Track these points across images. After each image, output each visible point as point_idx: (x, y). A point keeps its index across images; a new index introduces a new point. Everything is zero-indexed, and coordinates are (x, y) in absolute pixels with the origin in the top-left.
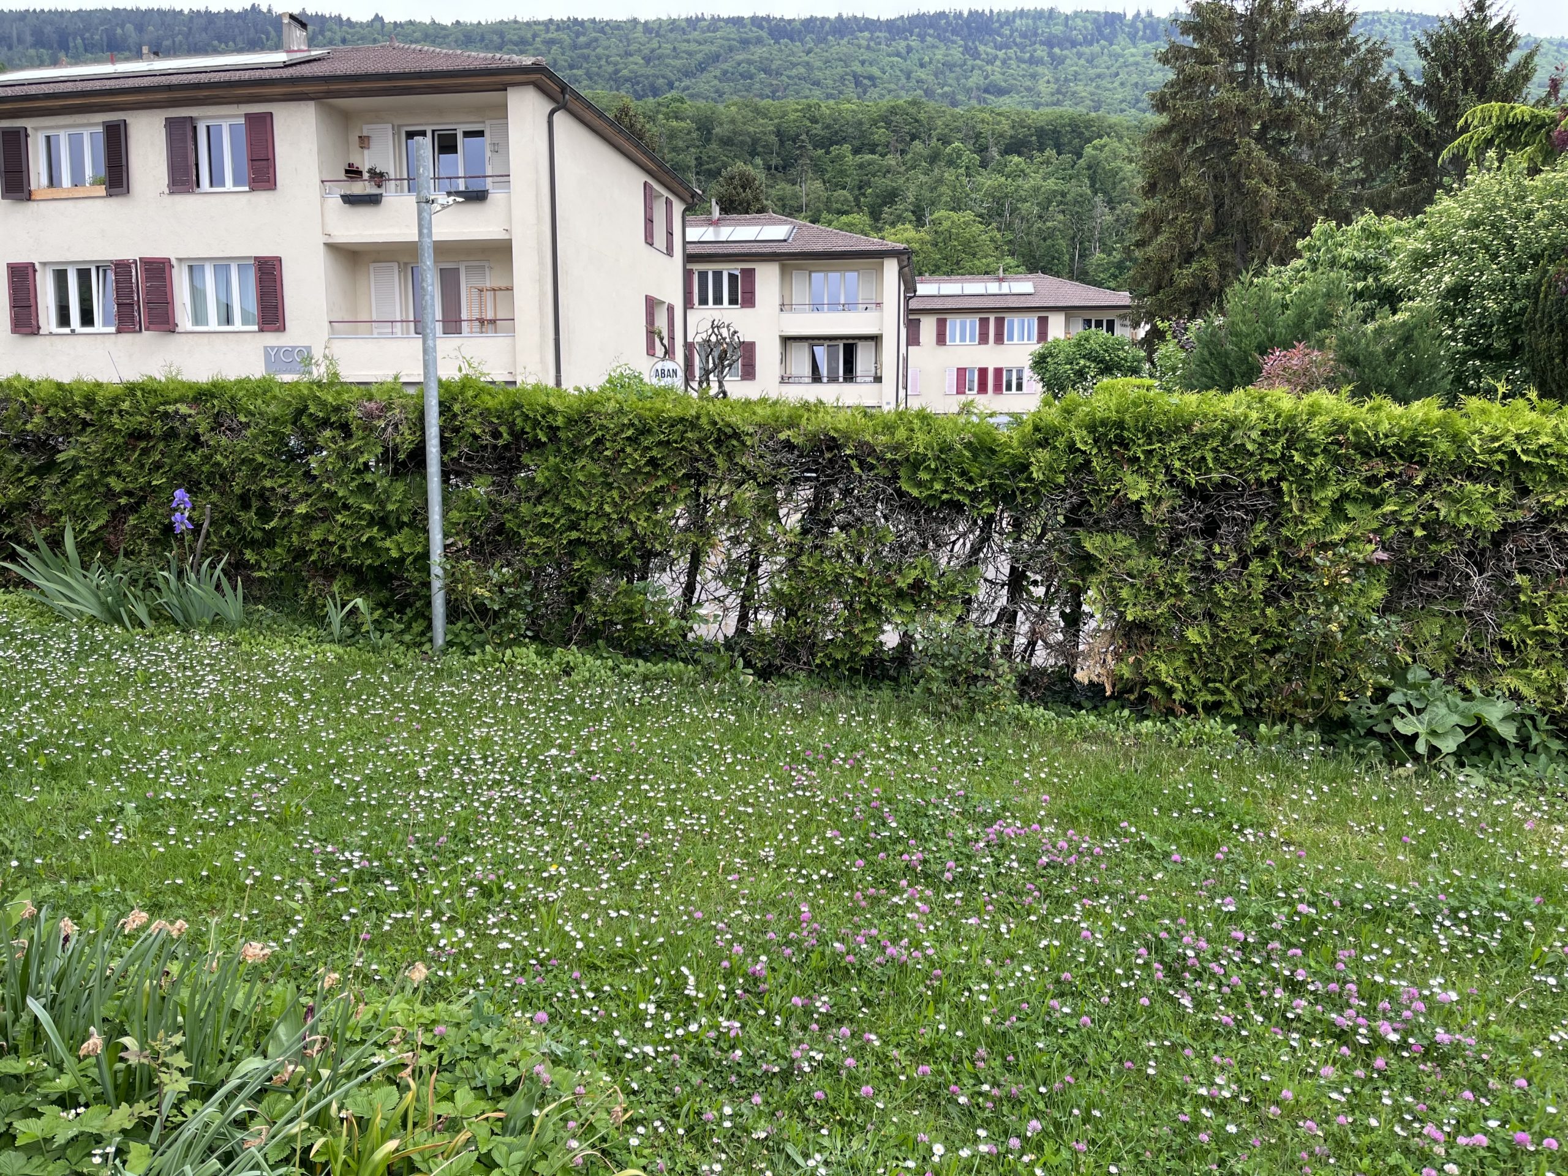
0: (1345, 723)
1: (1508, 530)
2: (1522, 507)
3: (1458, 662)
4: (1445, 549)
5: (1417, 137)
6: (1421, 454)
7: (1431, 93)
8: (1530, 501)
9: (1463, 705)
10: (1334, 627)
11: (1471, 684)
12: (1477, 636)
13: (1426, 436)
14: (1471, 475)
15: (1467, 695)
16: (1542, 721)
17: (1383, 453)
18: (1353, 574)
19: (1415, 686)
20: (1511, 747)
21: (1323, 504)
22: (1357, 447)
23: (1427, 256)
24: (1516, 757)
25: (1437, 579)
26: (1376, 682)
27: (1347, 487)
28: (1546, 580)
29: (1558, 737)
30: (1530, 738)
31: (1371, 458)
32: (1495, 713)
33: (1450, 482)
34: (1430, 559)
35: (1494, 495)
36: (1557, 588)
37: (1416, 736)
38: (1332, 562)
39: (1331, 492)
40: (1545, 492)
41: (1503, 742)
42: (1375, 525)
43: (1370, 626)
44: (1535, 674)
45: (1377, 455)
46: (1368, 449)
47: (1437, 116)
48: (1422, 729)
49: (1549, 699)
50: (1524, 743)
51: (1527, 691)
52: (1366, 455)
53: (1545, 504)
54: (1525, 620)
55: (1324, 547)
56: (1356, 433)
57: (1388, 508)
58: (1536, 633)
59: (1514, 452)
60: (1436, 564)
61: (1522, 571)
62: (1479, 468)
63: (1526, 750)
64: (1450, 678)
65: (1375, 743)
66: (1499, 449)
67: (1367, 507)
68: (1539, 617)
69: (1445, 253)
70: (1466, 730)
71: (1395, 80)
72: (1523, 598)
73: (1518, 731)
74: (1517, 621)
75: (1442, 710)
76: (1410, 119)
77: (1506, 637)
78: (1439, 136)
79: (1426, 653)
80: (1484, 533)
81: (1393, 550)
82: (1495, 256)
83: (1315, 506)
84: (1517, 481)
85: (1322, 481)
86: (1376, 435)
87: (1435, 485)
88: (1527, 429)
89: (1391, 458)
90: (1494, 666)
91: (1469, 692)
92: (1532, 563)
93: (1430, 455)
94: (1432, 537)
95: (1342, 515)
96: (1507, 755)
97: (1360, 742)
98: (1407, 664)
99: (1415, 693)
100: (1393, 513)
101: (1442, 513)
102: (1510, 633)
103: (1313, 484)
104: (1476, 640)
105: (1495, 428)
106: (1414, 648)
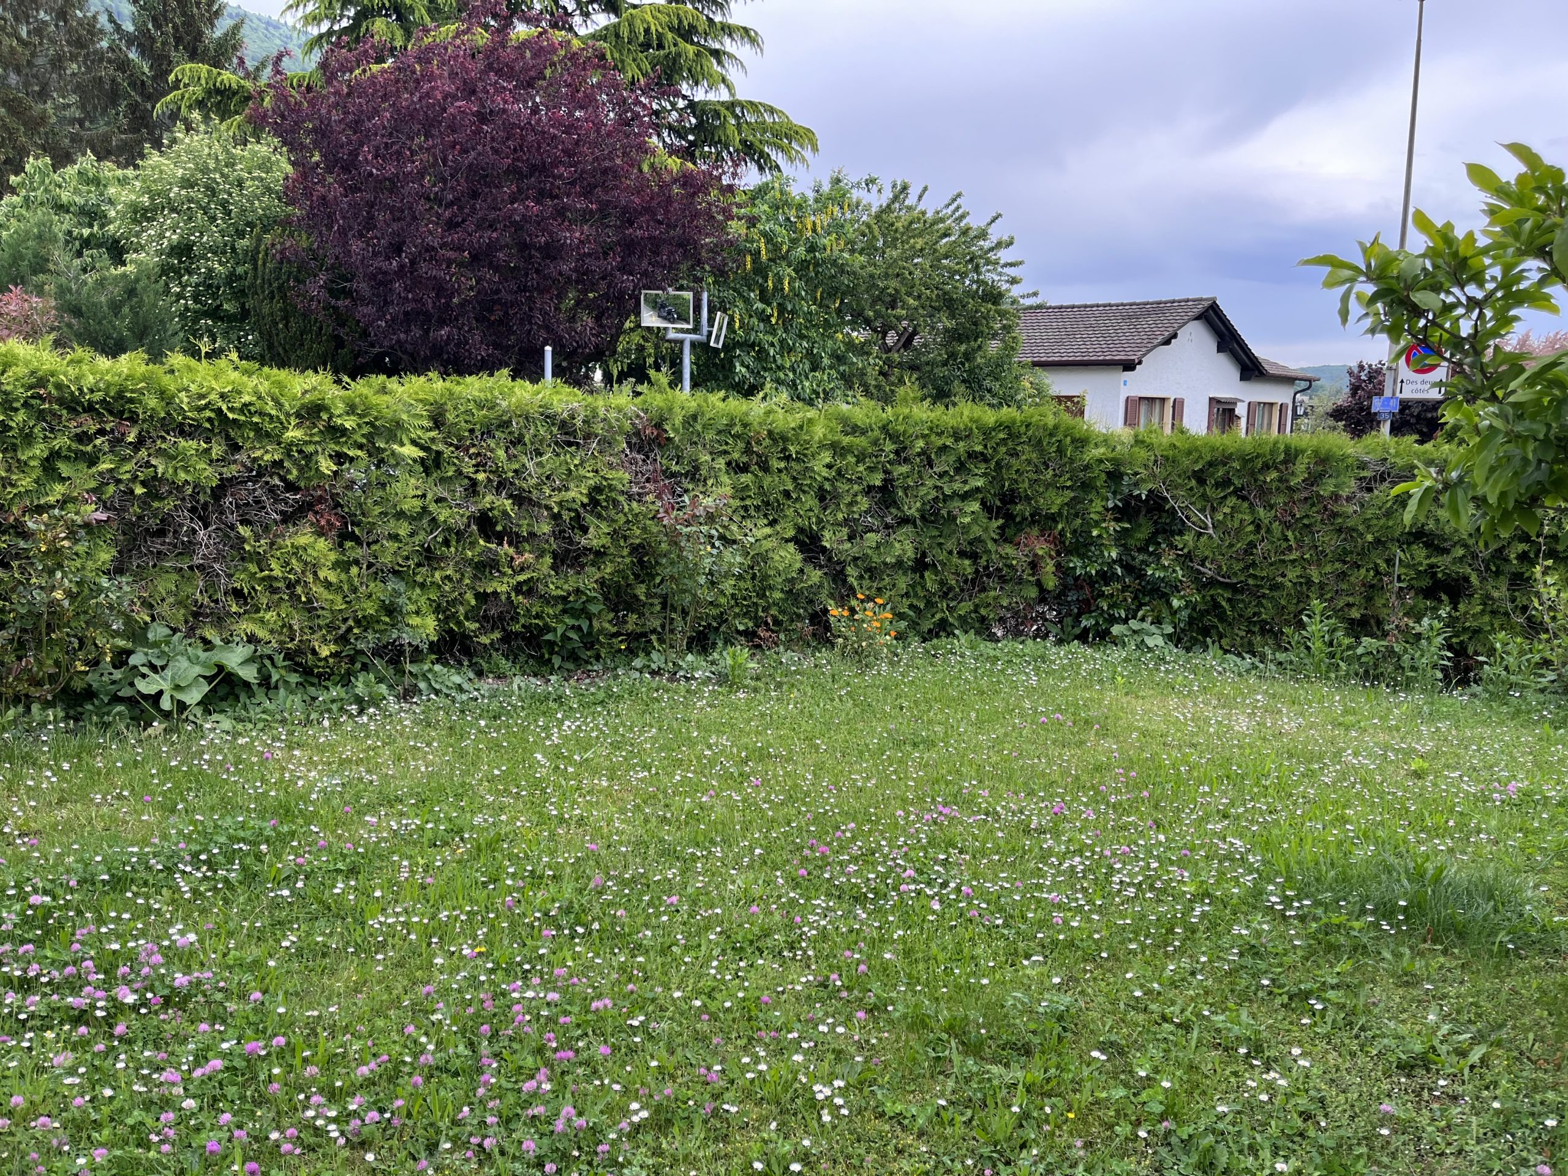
0: (89, 694)
1: (224, 486)
2: (235, 462)
3: (196, 615)
4: (168, 505)
5: (132, 84)
6: (130, 411)
7: (142, 41)
8: (241, 457)
9: (203, 655)
10: (58, 595)
11: (210, 634)
12: (210, 587)
13: (132, 391)
14: (182, 431)
15: (207, 644)
16: (279, 659)
17: (90, 408)
18: (72, 535)
19: (156, 645)
20: (255, 688)
21: (32, 463)
22: (61, 401)
23: (146, 210)
24: (260, 695)
25: (165, 536)
26: (114, 646)
27: (56, 444)
28: (266, 529)
29: (296, 671)
30: (270, 676)
31: (78, 413)
32: (235, 659)
33: (164, 439)
34: (155, 516)
35: (207, 451)
36: (276, 536)
37: (161, 693)
38: (46, 525)
39: (39, 450)
40: (253, 448)
41: (247, 685)
42: (93, 484)
43: (100, 590)
44: (267, 617)
45: (85, 411)
46: (74, 404)
47: (151, 68)
48: (166, 686)
49: (283, 638)
50: (265, 682)
51: (261, 633)
52: (72, 410)
53: (255, 460)
54: (253, 568)
55: (40, 509)
56: (59, 386)
57: (104, 466)
58: (263, 579)
59: (220, 410)
60: (162, 521)
61: (245, 522)
62: (190, 425)
63: (268, 688)
64: (191, 632)
65: (120, 708)
66: (206, 407)
67: (82, 466)
68: (264, 564)
69: (163, 208)
70: (209, 679)
71: (103, 19)
72: (247, 548)
73: (259, 671)
74: (245, 570)
75: (183, 663)
76: (123, 65)
77: (237, 585)
78: (155, 89)
79: (164, 609)
80: (203, 488)
81: (115, 509)
82: (213, 219)
83: (23, 466)
84: (228, 437)
85: (28, 438)
86: (80, 390)
87: (149, 441)
88: (230, 388)
89: (99, 414)
90: (229, 614)
91: (210, 642)
92: (252, 515)
93: (140, 411)
94: (153, 494)
95: (56, 475)
96: (251, 695)
97: (105, 710)
98: (146, 623)
99: (156, 651)
100: (111, 470)
101: (160, 470)
102: (240, 581)
103: (18, 442)
104: (211, 591)
105: (201, 386)
106: (151, 606)
